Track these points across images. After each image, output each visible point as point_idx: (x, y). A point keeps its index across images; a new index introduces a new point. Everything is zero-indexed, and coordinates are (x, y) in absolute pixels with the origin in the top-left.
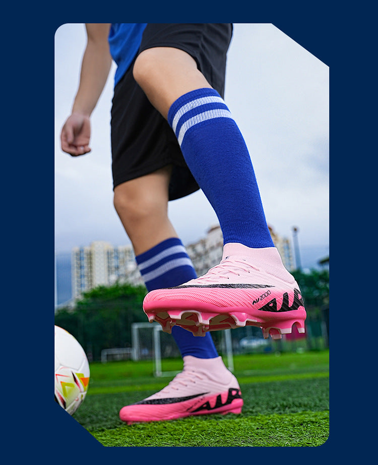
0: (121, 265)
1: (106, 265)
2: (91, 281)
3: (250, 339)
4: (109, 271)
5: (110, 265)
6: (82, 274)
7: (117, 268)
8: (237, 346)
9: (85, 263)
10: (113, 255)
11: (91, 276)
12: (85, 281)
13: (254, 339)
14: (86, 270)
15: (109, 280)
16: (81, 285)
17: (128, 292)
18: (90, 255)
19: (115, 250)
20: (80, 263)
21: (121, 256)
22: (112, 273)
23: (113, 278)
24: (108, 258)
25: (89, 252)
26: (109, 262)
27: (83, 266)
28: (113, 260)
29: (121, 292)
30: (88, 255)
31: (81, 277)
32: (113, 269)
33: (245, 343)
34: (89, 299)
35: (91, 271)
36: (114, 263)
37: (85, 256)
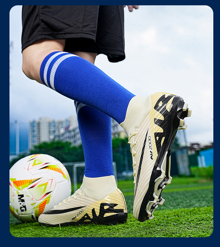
0: (57, 130)
1: (48, 130)
2: (39, 139)
3: (127, 172)
4: (49, 133)
5: (50, 130)
6: (34, 135)
7: (54, 132)
8: (120, 176)
9: (36, 129)
10: (52, 125)
11: (39, 136)
12: (36, 139)
13: (129, 171)
14: (36, 133)
15: (49, 138)
16: (33, 141)
17: (60, 145)
18: (39, 124)
19: (53, 122)
20: (33, 129)
21: (56, 125)
22: (51, 135)
23: (52, 137)
24: (49, 126)
25: (38, 123)
26: (49, 128)
27: (35, 131)
28: (52, 127)
29: (55, 145)
30: (37, 124)
31: (33, 136)
32: (52, 132)
33: (124, 174)
34: (37, 149)
35: (39, 134)
36: (52, 129)
37: (36, 125)
